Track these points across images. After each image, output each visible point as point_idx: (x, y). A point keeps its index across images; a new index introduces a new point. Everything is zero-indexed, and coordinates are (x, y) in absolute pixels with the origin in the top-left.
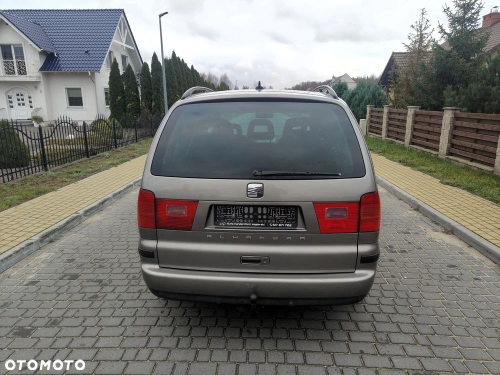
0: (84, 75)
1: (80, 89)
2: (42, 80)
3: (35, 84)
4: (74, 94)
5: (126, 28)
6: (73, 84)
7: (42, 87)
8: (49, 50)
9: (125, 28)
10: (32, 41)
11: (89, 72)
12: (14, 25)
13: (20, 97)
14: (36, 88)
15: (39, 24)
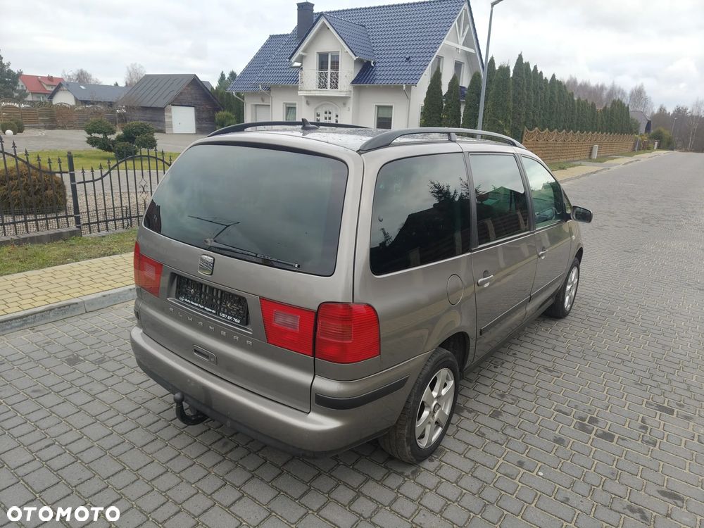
0: (397, 88)
1: (391, 107)
2: (352, 96)
3: (343, 100)
4: (384, 114)
5: (469, 23)
6: (385, 100)
7: (351, 104)
8: (366, 58)
9: (466, 23)
10: (349, 47)
11: (404, 85)
12: (334, 28)
13: (328, 115)
14: (344, 104)
15: (364, 26)
